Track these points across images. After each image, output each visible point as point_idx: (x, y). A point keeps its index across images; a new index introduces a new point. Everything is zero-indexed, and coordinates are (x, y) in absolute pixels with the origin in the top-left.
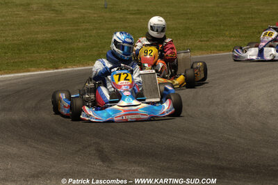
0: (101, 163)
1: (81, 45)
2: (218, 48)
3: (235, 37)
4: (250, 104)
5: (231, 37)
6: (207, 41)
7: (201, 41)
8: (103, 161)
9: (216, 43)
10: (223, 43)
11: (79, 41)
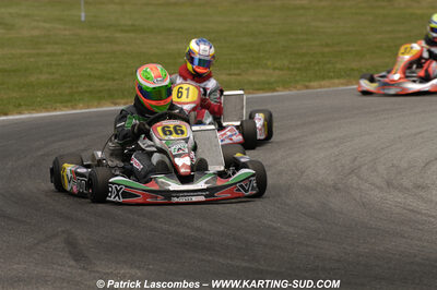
0: (72, 263)
1: (43, 77)
2: (256, 86)
3: (281, 69)
4: (302, 173)
5: (275, 69)
6: (239, 75)
7: (230, 75)
8: (76, 260)
9: (253, 79)
10: (263, 78)
11: (41, 72)
